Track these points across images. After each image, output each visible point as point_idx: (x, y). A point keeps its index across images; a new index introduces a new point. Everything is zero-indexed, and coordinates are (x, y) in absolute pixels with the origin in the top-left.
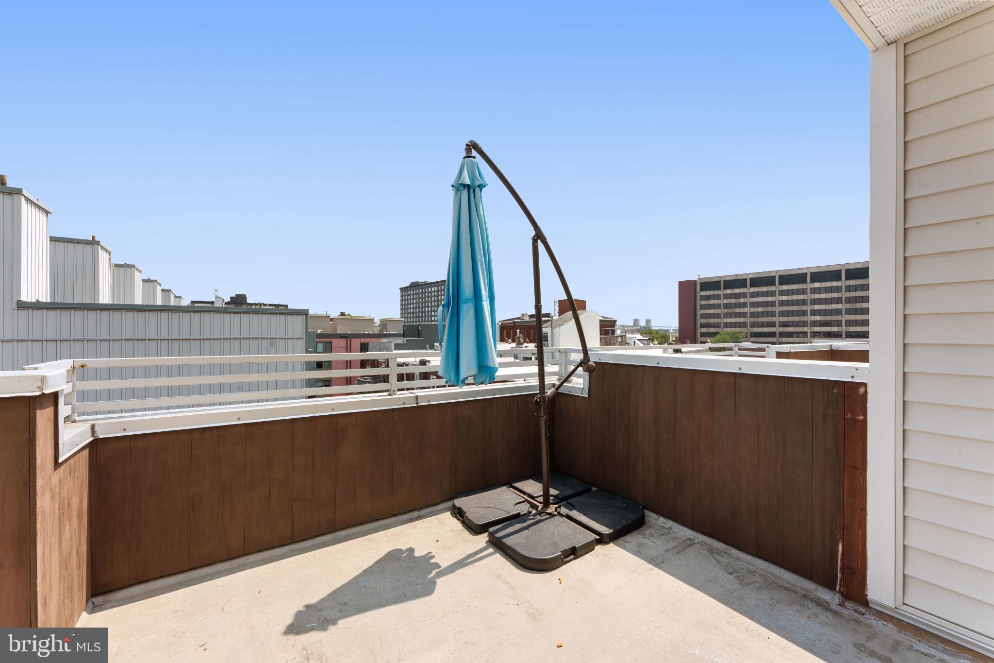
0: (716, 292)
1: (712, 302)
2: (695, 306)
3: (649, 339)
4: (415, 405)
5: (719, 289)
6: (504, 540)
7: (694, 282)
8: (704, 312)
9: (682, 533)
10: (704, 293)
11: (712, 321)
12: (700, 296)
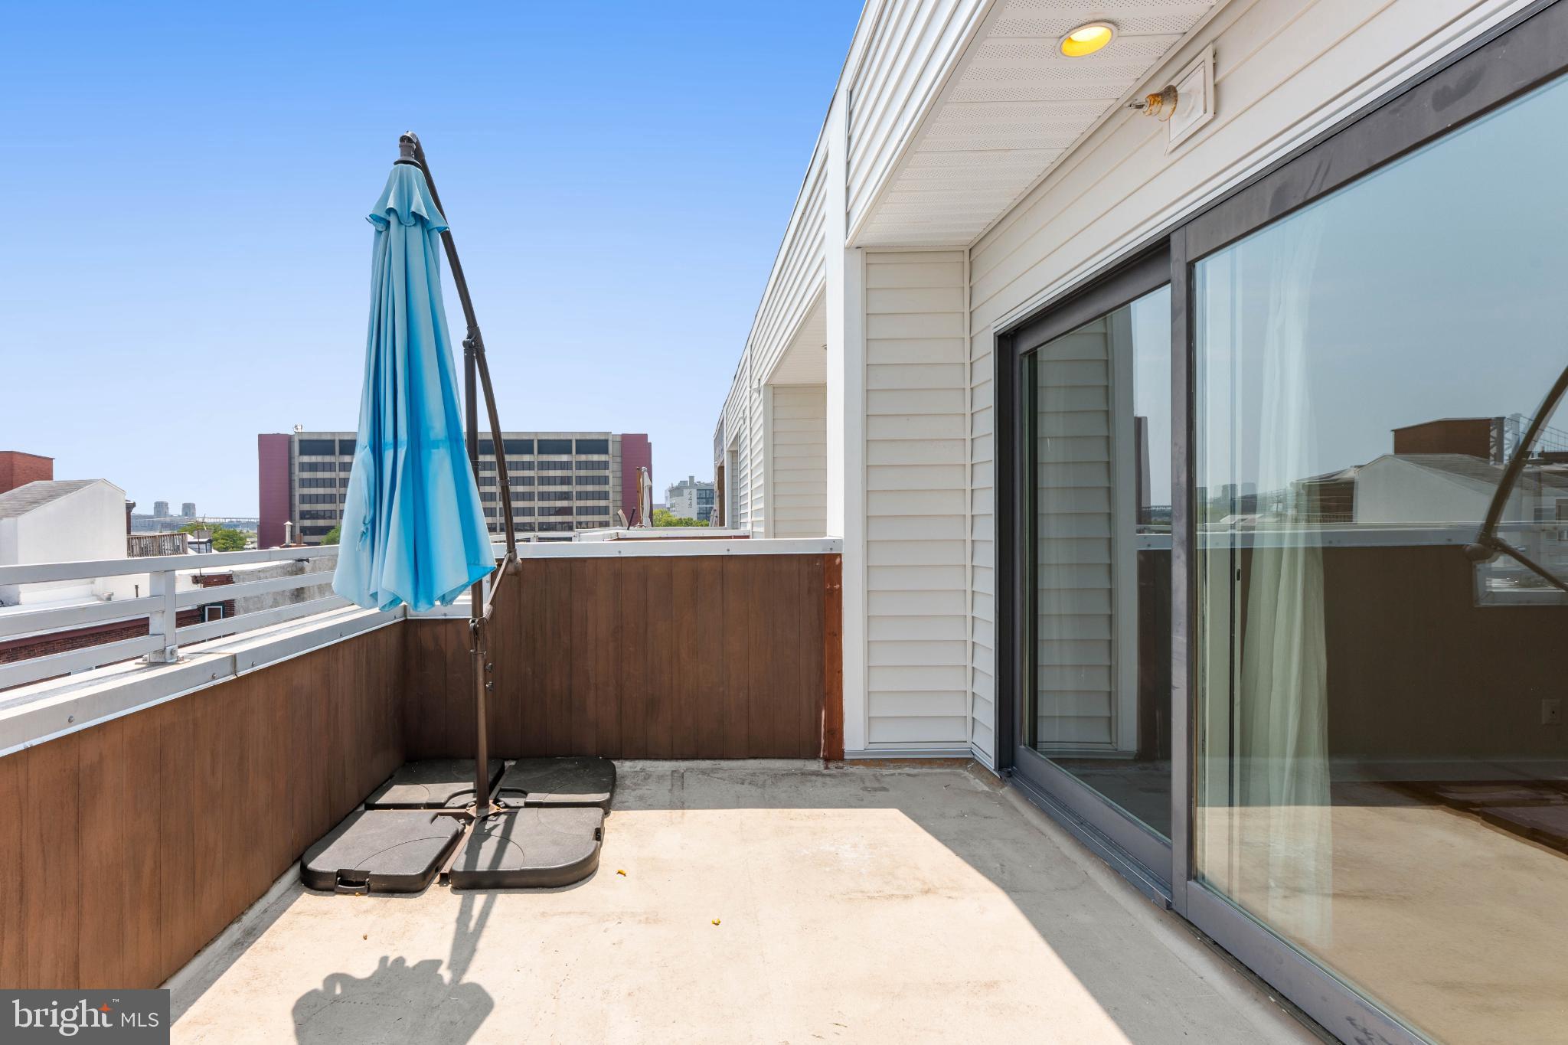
0: (328, 459)
1: (320, 475)
2: (291, 481)
3: (210, 541)
4: (233, 677)
5: (332, 453)
6: (502, 868)
7: (289, 439)
8: (307, 491)
9: (660, 769)
10: (306, 459)
11: (320, 507)
12: (300, 463)
